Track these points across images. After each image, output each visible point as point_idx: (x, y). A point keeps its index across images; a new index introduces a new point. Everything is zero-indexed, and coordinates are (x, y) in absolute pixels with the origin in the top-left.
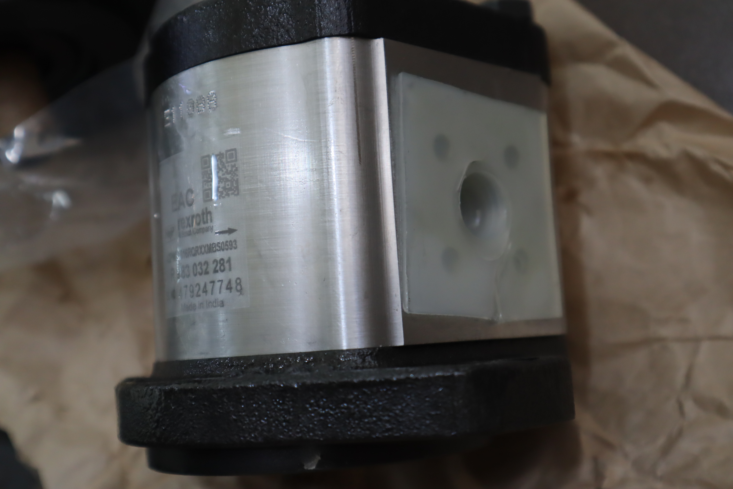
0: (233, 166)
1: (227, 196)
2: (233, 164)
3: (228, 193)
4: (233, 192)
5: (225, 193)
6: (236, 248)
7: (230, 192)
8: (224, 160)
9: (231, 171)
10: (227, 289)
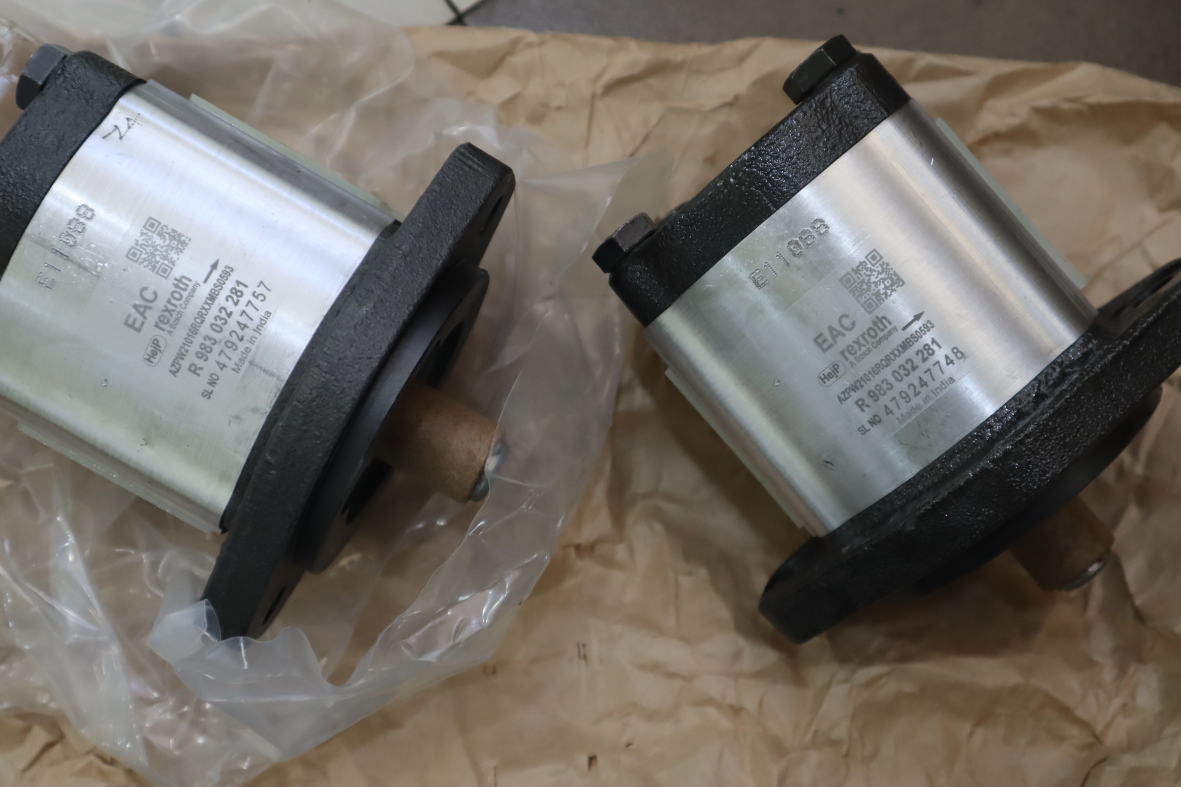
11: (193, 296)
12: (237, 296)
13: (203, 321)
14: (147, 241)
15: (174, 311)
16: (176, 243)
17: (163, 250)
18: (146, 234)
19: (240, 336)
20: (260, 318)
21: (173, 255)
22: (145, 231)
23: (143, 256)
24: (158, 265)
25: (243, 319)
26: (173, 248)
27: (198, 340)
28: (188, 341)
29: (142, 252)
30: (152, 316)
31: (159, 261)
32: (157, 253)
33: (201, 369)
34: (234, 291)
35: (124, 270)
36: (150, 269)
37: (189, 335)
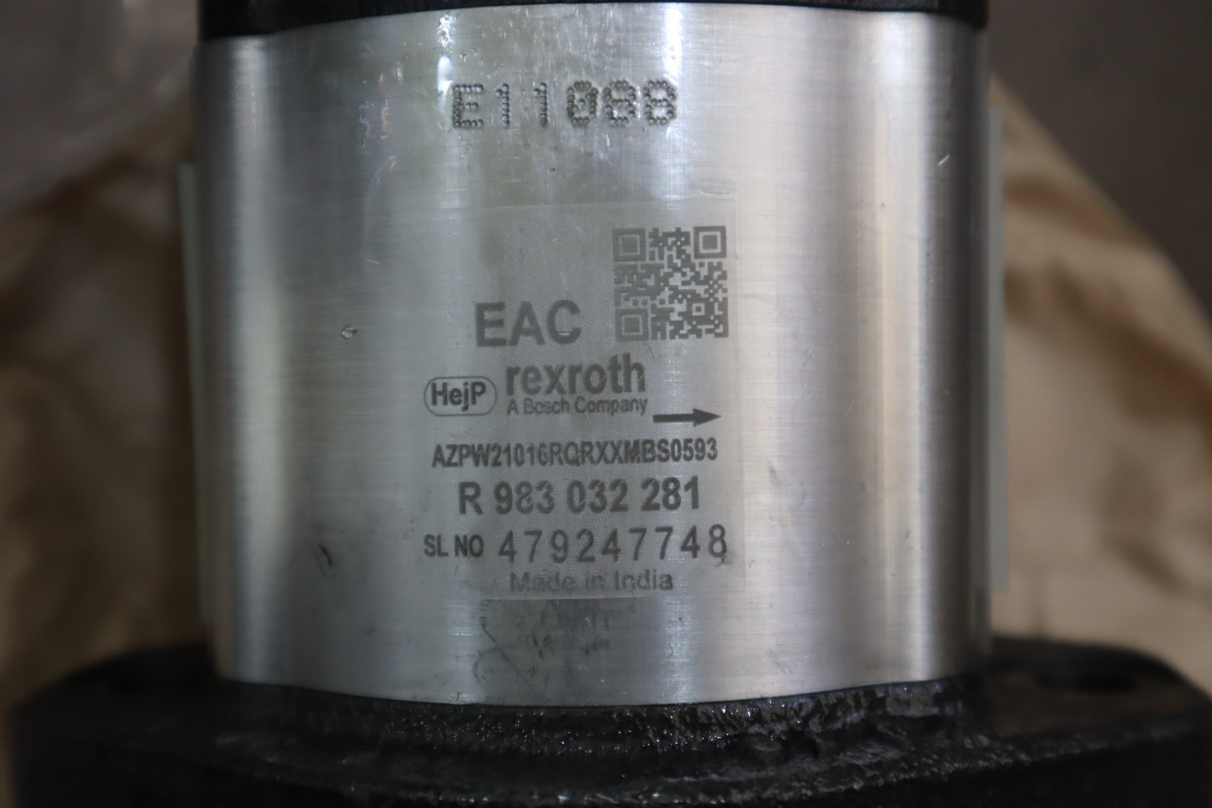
0: (712, 268)
1: (694, 336)
2: (715, 261)
3: (699, 327)
4: (711, 326)
5: (687, 327)
6: (713, 458)
7: (703, 327)
8: (689, 249)
9: (708, 278)
10: (684, 548)
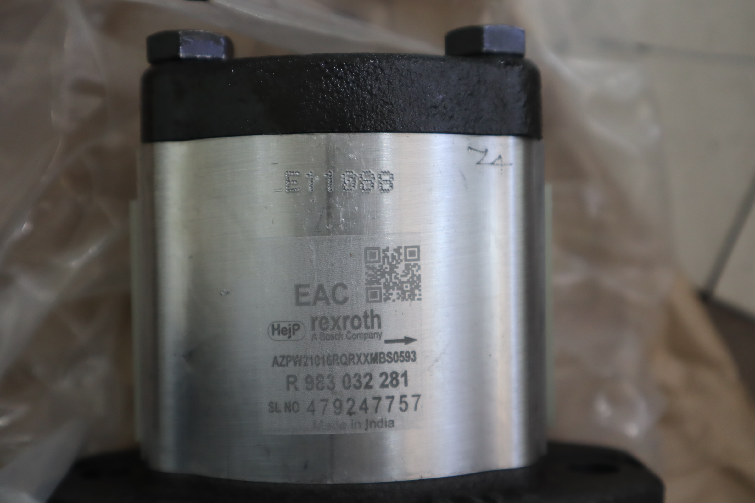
11: (365, 339)
12: (391, 382)
13: (345, 364)
14: (393, 257)
15: (339, 328)
16: (409, 288)
17: (394, 280)
18: (400, 254)
19: (354, 410)
20: (382, 419)
21: (395, 293)
22: (402, 251)
23: (376, 265)
24: (376, 285)
25: (371, 402)
26: (400, 288)
27: (324, 370)
28: (316, 360)
29: (379, 261)
30: (321, 309)
31: (380, 284)
32: (387, 276)
33: (296, 389)
34: (394, 376)
35: (351, 255)
36: (367, 280)
37: (323, 358)
